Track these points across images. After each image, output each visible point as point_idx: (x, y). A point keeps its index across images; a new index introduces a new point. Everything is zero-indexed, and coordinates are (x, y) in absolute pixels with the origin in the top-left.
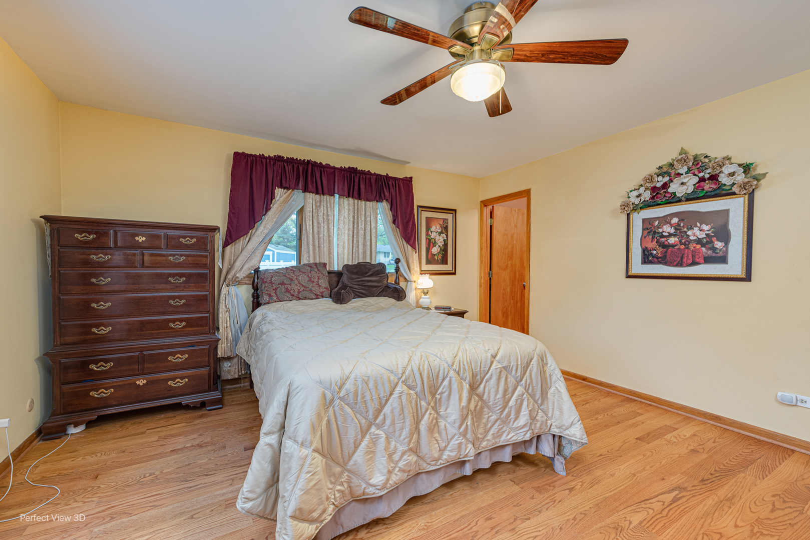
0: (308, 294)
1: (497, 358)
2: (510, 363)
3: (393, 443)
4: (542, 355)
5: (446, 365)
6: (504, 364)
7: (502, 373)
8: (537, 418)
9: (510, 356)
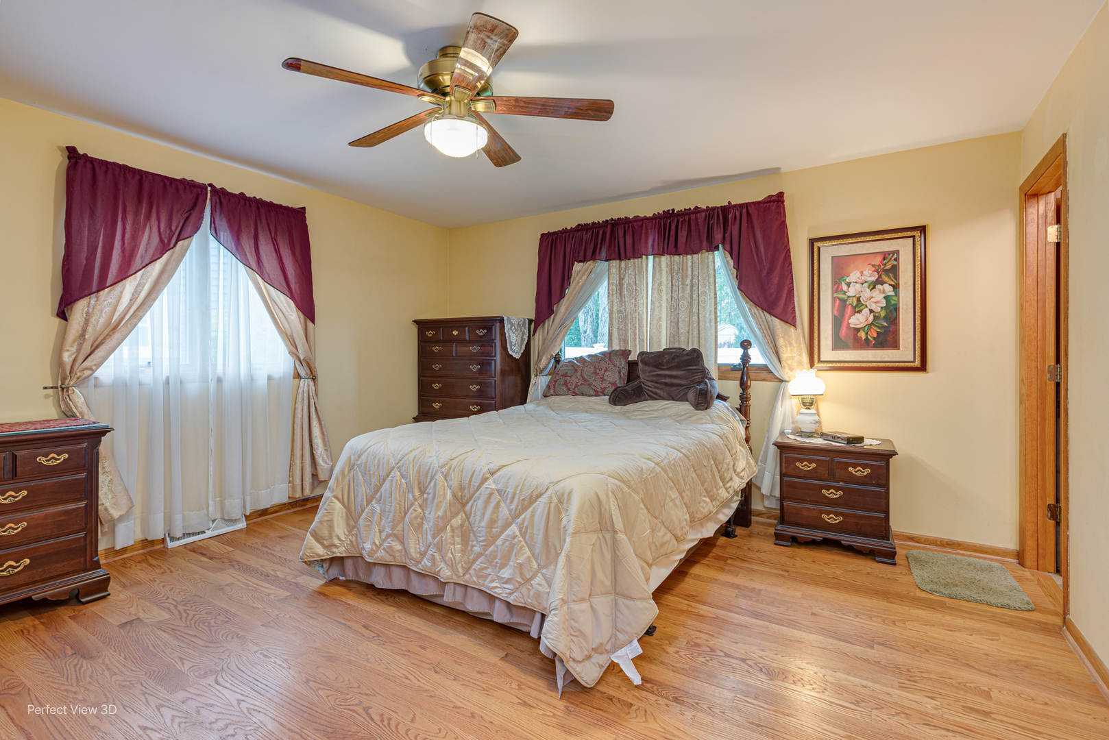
0: (585, 389)
1: (496, 476)
2: (507, 488)
3: (383, 521)
4: (563, 494)
5: (437, 465)
6: (500, 486)
7: (493, 497)
8: (533, 582)
9: (509, 479)
